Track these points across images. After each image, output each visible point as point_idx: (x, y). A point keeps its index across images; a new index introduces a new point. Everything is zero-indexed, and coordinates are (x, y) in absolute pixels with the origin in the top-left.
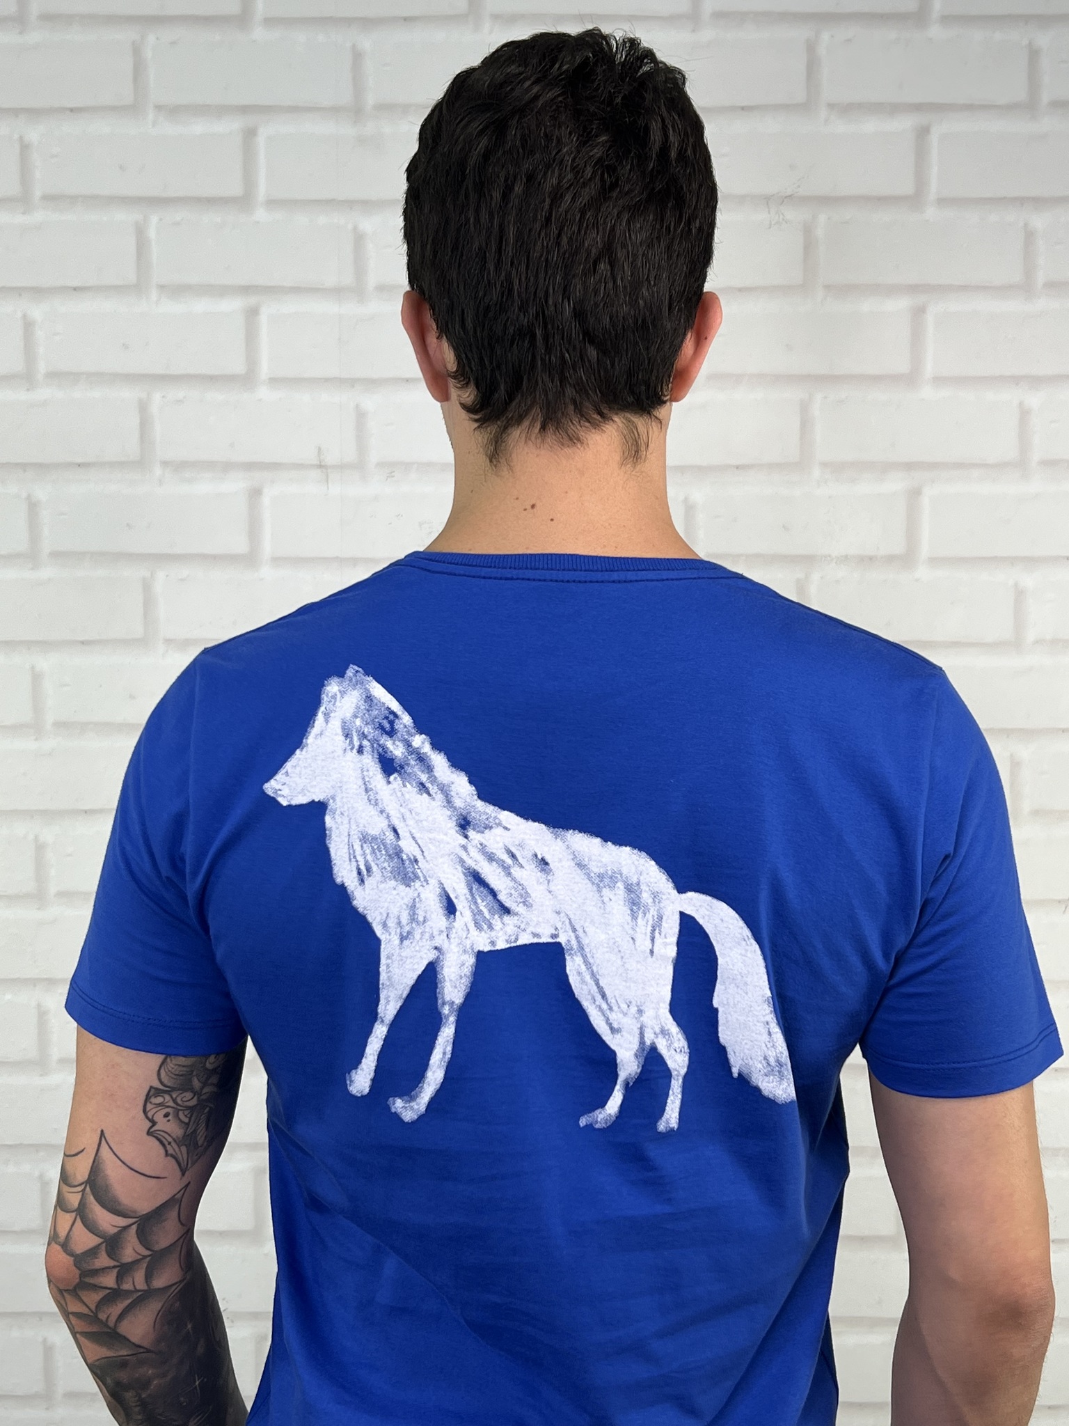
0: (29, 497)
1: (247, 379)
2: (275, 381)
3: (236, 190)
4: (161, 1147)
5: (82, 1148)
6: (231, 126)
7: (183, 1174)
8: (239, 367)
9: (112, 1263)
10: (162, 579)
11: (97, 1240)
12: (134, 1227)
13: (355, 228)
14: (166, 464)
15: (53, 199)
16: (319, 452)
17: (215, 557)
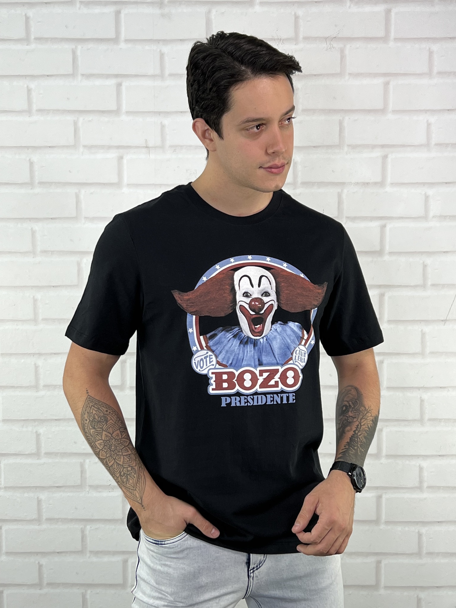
0: (30, 160)
1: (117, 112)
2: (128, 113)
3: (112, 35)
6: (110, 10)
8: (114, 107)
10: (84, 192)
13: (160, 51)
14: (85, 146)
15: (39, 39)
16: (146, 141)
17: (104, 184)
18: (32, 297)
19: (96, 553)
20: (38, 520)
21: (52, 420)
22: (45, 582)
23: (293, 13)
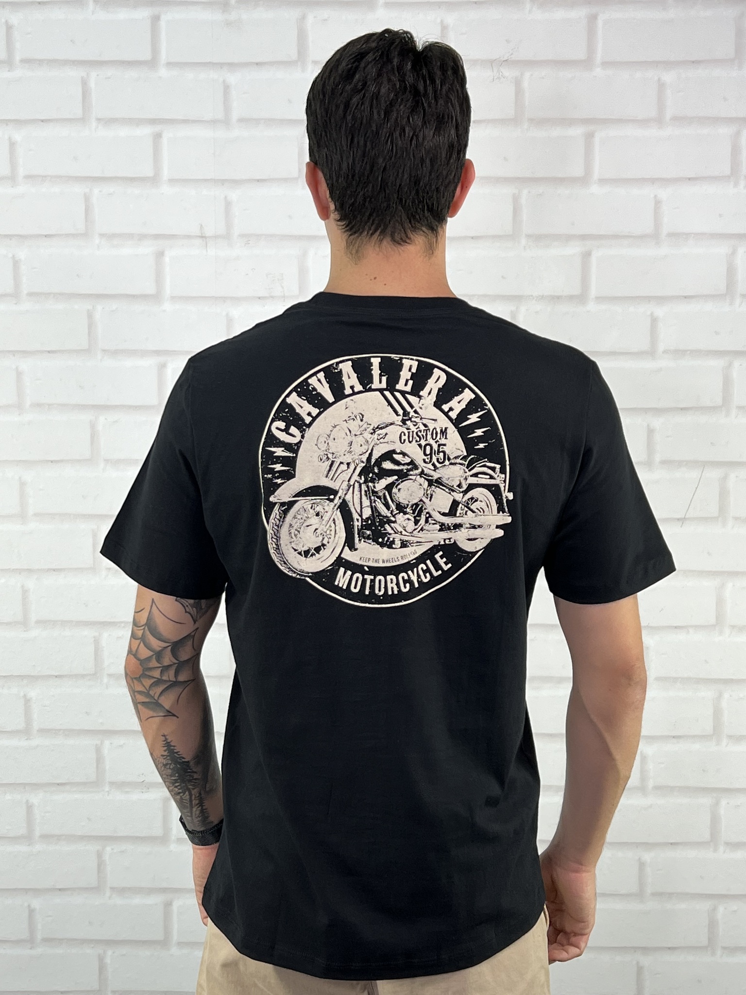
0: (13, 256)
1: (154, 180)
2: (172, 181)
3: (146, 55)
4: (183, 607)
5: (143, 608)
6: (143, 14)
7: (195, 623)
8: (148, 171)
9: (159, 665)
10: (100, 310)
11: (152, 653)
12: (170, 647)
13: (224, 81)
14: (102, 235)
15: (26, 61)
16: (201, 228)
17: (133, 296)
18: (17, 478)
19: (122, 891)
20: (28, 838)
21: (50, 677)
22: (39, 936)
23: (439, 21)
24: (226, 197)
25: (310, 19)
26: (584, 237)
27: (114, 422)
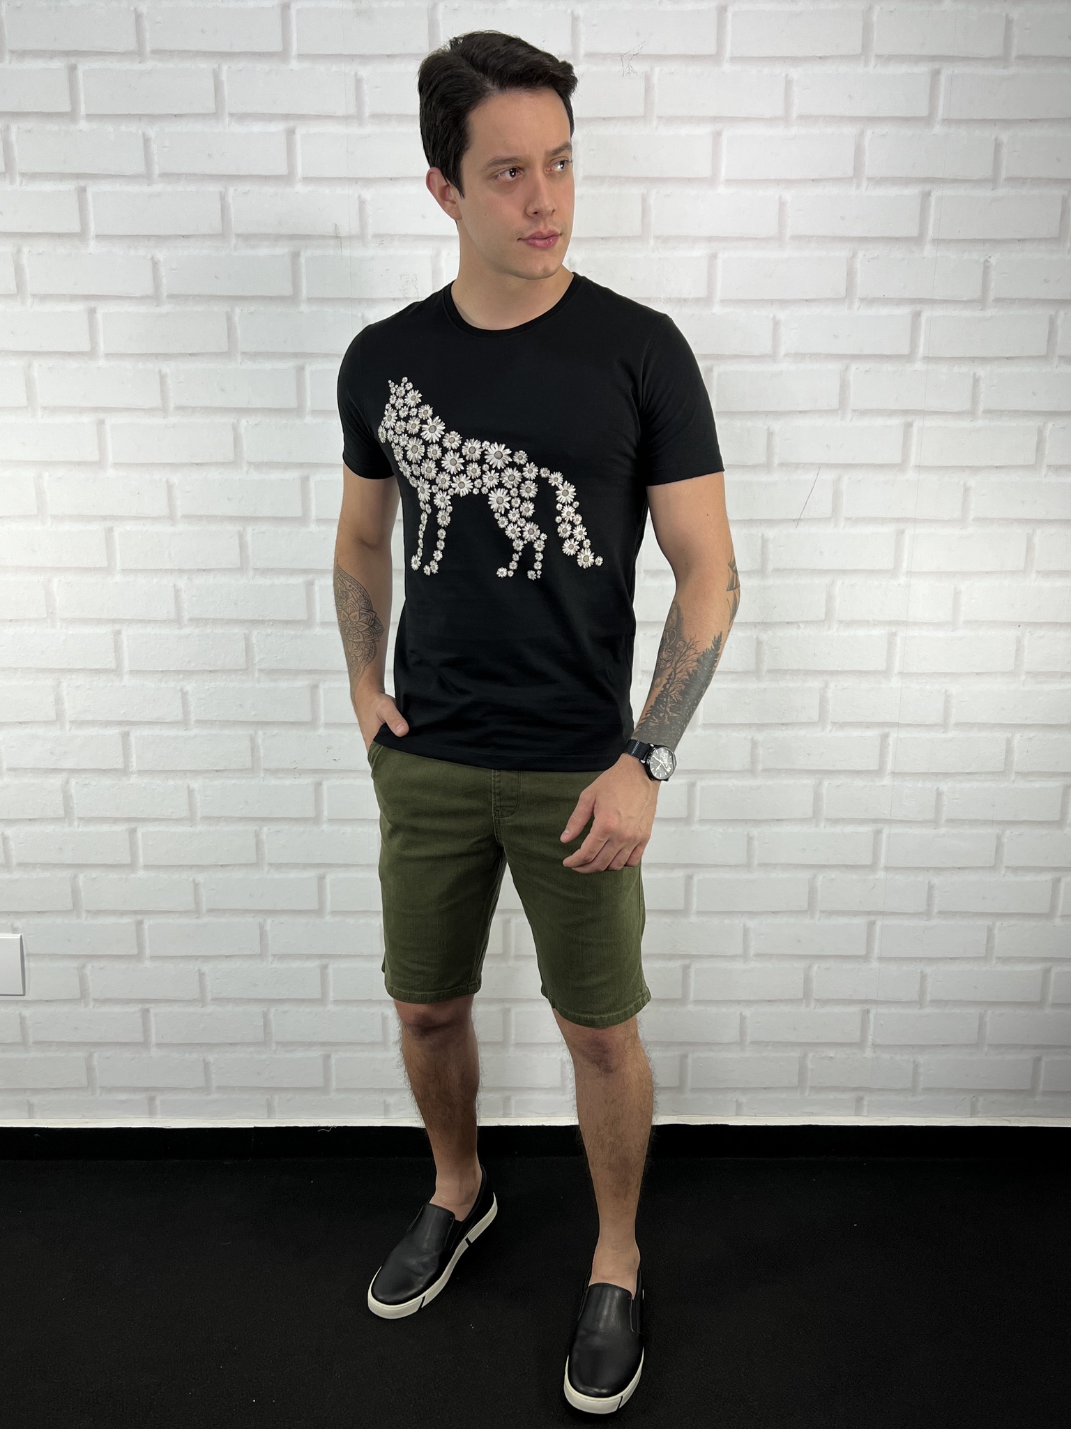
0: (152, 258)
1: (287, 179)
2: (307, 180)
3: (277, 46)
8: (283, 170)
10: (239, 312)
13: (356, 74)
14: (238, 236)
15: (157, 52)
16: (335, 228)
17: (271, 298)
18: (164, 480)
19: (278, 866)
20: (191, 819)
21: (203, 672)
22: (204, 909)
23: (569, 11)
24: (360, 196)
25: (441, 7)
26: (710, 239)
27: (256, 425)
